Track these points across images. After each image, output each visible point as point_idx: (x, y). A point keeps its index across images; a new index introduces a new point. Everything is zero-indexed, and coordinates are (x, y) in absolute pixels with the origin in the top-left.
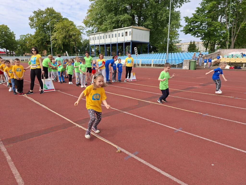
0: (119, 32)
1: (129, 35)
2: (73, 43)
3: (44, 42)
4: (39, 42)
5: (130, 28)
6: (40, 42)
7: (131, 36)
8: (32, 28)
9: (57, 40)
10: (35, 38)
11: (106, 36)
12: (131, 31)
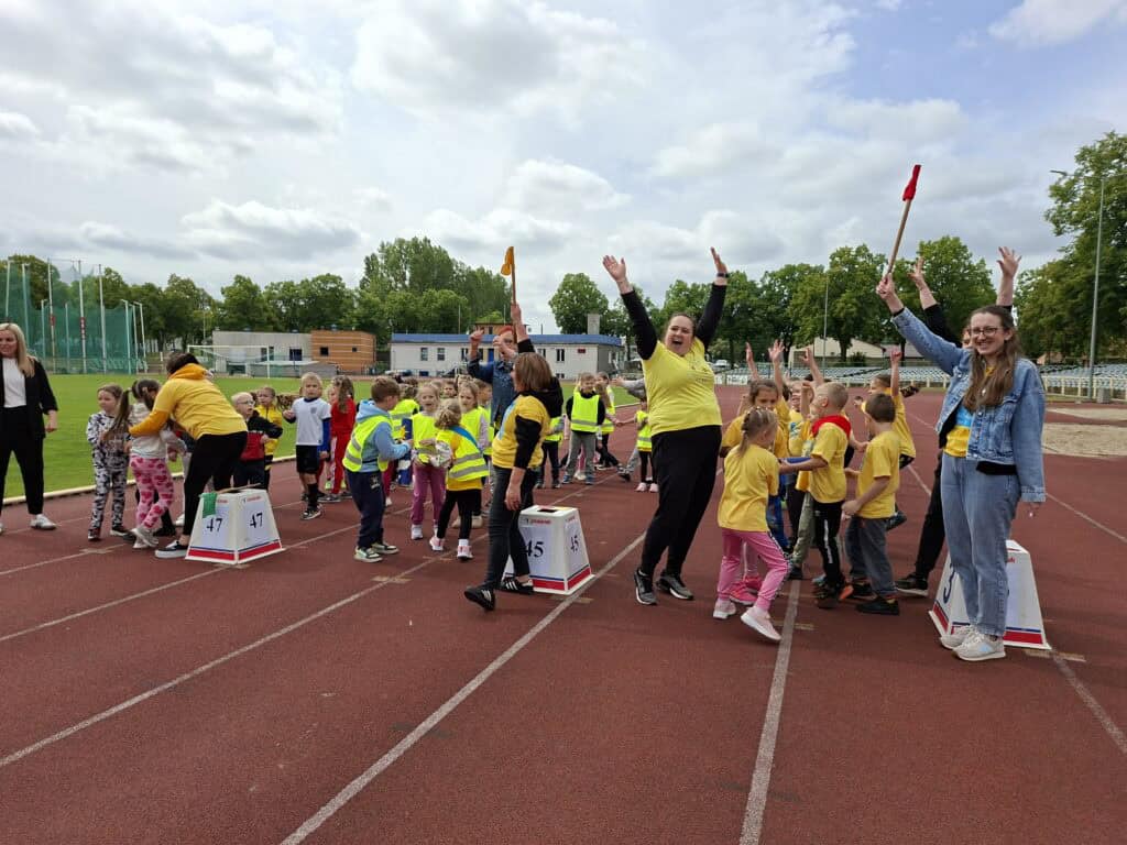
4: (1075, 297)
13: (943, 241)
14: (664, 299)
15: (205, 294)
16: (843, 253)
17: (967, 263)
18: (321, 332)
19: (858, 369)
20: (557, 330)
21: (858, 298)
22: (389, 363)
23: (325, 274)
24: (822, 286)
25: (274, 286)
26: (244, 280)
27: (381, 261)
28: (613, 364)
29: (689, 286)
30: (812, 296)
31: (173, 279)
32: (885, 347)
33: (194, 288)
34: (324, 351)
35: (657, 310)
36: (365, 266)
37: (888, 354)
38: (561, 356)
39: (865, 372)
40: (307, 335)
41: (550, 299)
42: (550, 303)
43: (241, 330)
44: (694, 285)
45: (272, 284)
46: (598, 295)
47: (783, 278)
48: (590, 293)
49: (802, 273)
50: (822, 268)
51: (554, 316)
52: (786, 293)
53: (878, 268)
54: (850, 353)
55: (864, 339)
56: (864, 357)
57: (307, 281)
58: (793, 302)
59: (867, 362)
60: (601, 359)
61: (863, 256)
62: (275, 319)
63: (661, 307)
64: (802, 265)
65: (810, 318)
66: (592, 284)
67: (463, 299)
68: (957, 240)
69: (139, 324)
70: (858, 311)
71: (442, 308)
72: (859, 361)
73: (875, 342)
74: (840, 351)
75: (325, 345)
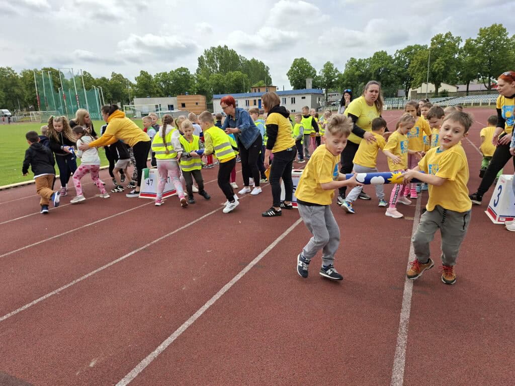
13: (493, 27)
14: (345, 68)
15: (128, 80)
16: (438, 37)
17: (505, 38)
18: (181, 96)
19: (444, 99)
20: (291, 88)
21: (446, 61)
22: (213, 109)
23: (180, 67)
24: (426, 56)
25: (158, 75)
26: (145, 73)
27: (206, 59)
28: (319, 103)
29: (357, 60)
30: (421, 61)
31: (113, 74)
32: (458, 86)
33: (123, 77)
34: (183, 105)
35: (341, 74)
36: (198, 62)
37: (460, 90)
38: (293, 101)
39: (448, 100)
40: (176, 98)
41: (287, 72)
42: (287, 75)
43: (145, 97)
44: (360, 60)
45: (157, 74)
46: (311, 68)
47: (406, 53)
48: (307, 68)
49: (416, 50)
50: (426, 46)
51: (289, 81)
52: (407, 61)
53: (457, 44)
54: (440, 90)
55: (448, 83)
56: (448, 92)
57: (173, 71)
58: (411, 65)
59: (449, 94)
60: (313, 102)
61: (449, 38)
62: (160, 91)
63: (343, 73)
64: (416, 45)
65: (420, 73)
66: (308, 63)
67: (245, 75)
68: (501, 25)
69: (101, 97)
70: (445, 68)
71: (236, 80)
72: (445, 94)
73: (453, 84)
74: (435, 90)
75: (183, 102)
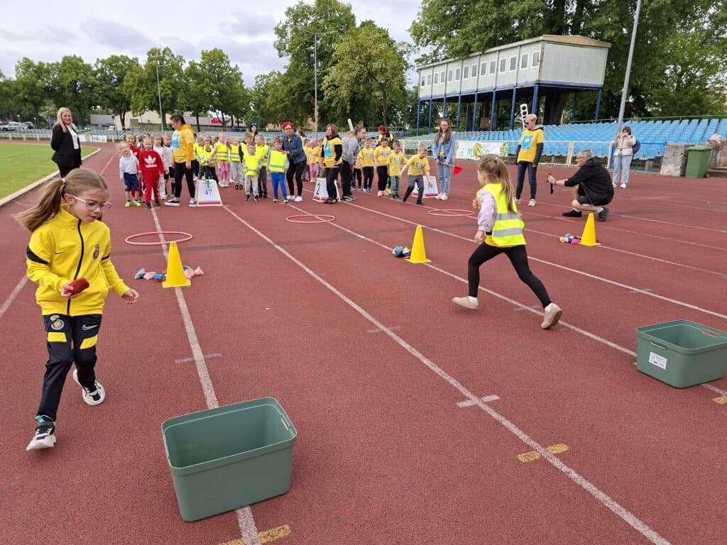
0: (504, 56)
1: (533, 65)
2: (378, 94)
3: (305, 93)
4: (294, 94)
5: (538, 42)
6: (296, 94)
7: (539, 66)
8: (281, 56)
9: (338, 87)
10: (285, 83)
11: (467, 69)
12: (540, 51)
16: (153, 52)
17: (229, 67)
30: (140, 80)
49: (124, 62)
50: (140, 61)
52: (115, 77)
53: (180, 65)
54: (166, 122)
58: (125, 83)
61: (168, 55)
63: (14, 79)
64: (122, 56)
65: (140, 96)
68: (221, 51)
74: (161, 120)
